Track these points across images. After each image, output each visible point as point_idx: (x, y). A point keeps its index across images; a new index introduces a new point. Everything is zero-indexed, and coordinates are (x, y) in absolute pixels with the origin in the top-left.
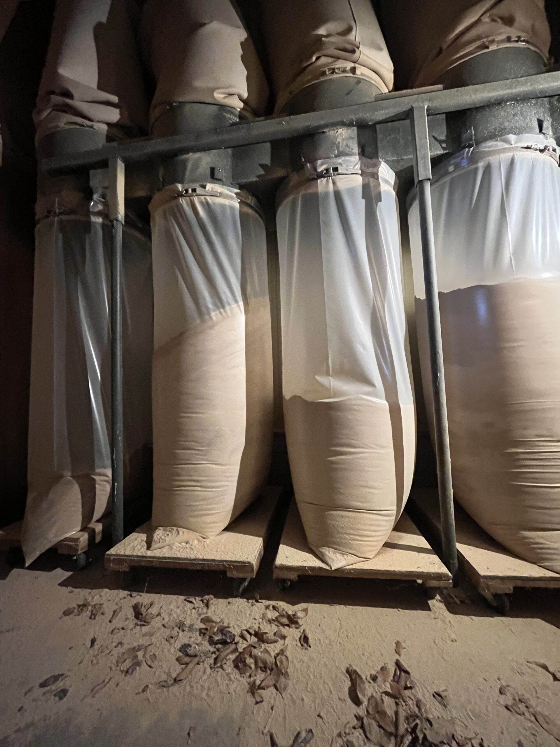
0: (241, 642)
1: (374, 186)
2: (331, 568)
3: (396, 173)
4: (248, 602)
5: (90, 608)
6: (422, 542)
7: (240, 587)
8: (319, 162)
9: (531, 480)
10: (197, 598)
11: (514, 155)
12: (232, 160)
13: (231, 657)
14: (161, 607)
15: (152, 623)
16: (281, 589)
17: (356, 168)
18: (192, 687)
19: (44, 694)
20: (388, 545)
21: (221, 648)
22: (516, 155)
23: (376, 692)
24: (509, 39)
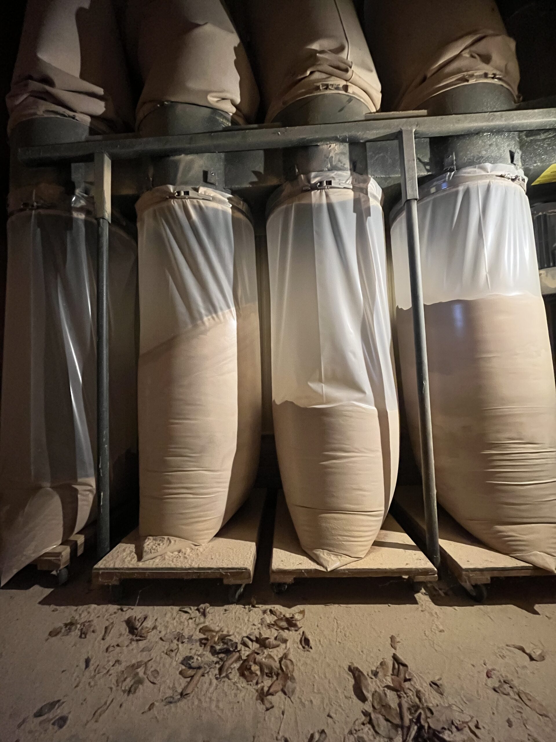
0: (243, 649)
1: (364, 201)
2: (327, 570)
3: (383, 190)
4: (245, 608)
5: (79, 626)
6: (404, 538)
7: (236, 593)
8: (313, 174)
9: (503, 479)
10: (192, 607)
11: (490, 181)
12: (225, 165)
13: (235, 665)
14: (156, 620)
15: (148, 638)
16: (276, 593)
17: (348, 182)
18: (200, 700)
19: (41, 723)
20: (377, 544)
21: (224, 657)
22: (492, 182)
23: (379, 687)
24: (486, 75)
